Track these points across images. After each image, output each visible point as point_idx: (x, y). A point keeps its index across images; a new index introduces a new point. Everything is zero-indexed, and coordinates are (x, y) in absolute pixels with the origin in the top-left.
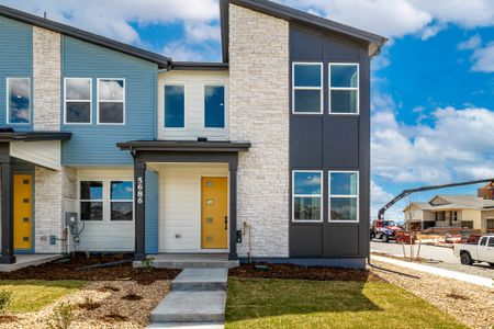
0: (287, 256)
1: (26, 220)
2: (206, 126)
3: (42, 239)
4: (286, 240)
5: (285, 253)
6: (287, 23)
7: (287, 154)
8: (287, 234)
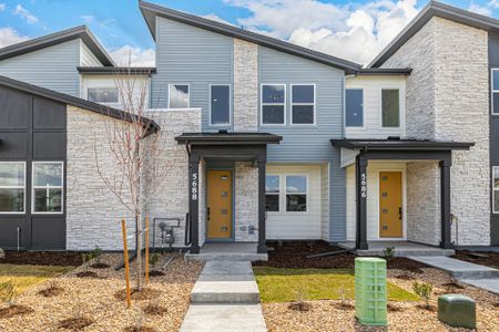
0: (489, 244)
1: (225, 212)
2: (384, 125)
3: (241, 229)
4: (487, 229)
5: (486, 241)
6: (486, 33)
7: (487, 152)
8: (489, 224)
